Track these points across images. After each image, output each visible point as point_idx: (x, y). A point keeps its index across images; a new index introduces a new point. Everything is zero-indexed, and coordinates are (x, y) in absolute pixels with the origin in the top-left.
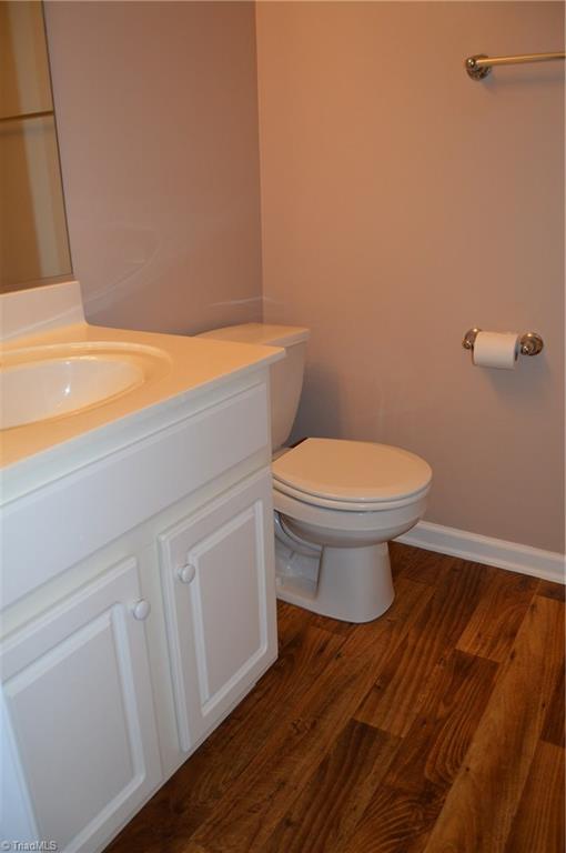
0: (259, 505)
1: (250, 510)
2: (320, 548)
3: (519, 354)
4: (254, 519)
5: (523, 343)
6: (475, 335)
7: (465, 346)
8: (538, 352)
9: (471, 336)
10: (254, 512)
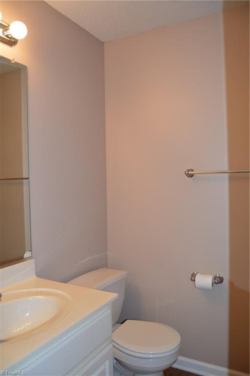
0: (107, 362)
1: (104, 365)
2: (133, 373)
3: (214, 284)
4: (105, 369)
5: (215, 279)
6: (195, 275)
7: (192, 280)
8: (222, 282)
9: (194, 275)
10: (105, 366)
